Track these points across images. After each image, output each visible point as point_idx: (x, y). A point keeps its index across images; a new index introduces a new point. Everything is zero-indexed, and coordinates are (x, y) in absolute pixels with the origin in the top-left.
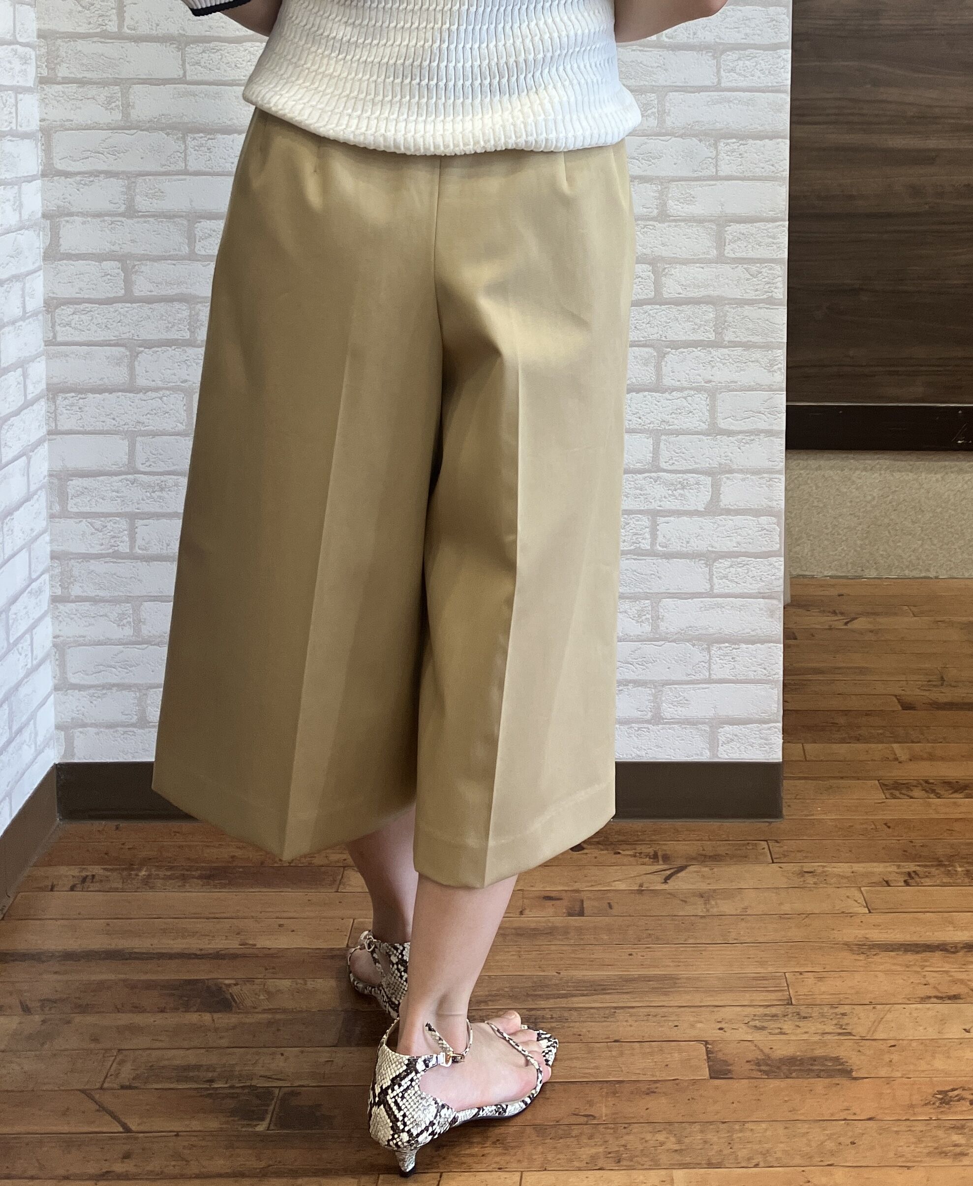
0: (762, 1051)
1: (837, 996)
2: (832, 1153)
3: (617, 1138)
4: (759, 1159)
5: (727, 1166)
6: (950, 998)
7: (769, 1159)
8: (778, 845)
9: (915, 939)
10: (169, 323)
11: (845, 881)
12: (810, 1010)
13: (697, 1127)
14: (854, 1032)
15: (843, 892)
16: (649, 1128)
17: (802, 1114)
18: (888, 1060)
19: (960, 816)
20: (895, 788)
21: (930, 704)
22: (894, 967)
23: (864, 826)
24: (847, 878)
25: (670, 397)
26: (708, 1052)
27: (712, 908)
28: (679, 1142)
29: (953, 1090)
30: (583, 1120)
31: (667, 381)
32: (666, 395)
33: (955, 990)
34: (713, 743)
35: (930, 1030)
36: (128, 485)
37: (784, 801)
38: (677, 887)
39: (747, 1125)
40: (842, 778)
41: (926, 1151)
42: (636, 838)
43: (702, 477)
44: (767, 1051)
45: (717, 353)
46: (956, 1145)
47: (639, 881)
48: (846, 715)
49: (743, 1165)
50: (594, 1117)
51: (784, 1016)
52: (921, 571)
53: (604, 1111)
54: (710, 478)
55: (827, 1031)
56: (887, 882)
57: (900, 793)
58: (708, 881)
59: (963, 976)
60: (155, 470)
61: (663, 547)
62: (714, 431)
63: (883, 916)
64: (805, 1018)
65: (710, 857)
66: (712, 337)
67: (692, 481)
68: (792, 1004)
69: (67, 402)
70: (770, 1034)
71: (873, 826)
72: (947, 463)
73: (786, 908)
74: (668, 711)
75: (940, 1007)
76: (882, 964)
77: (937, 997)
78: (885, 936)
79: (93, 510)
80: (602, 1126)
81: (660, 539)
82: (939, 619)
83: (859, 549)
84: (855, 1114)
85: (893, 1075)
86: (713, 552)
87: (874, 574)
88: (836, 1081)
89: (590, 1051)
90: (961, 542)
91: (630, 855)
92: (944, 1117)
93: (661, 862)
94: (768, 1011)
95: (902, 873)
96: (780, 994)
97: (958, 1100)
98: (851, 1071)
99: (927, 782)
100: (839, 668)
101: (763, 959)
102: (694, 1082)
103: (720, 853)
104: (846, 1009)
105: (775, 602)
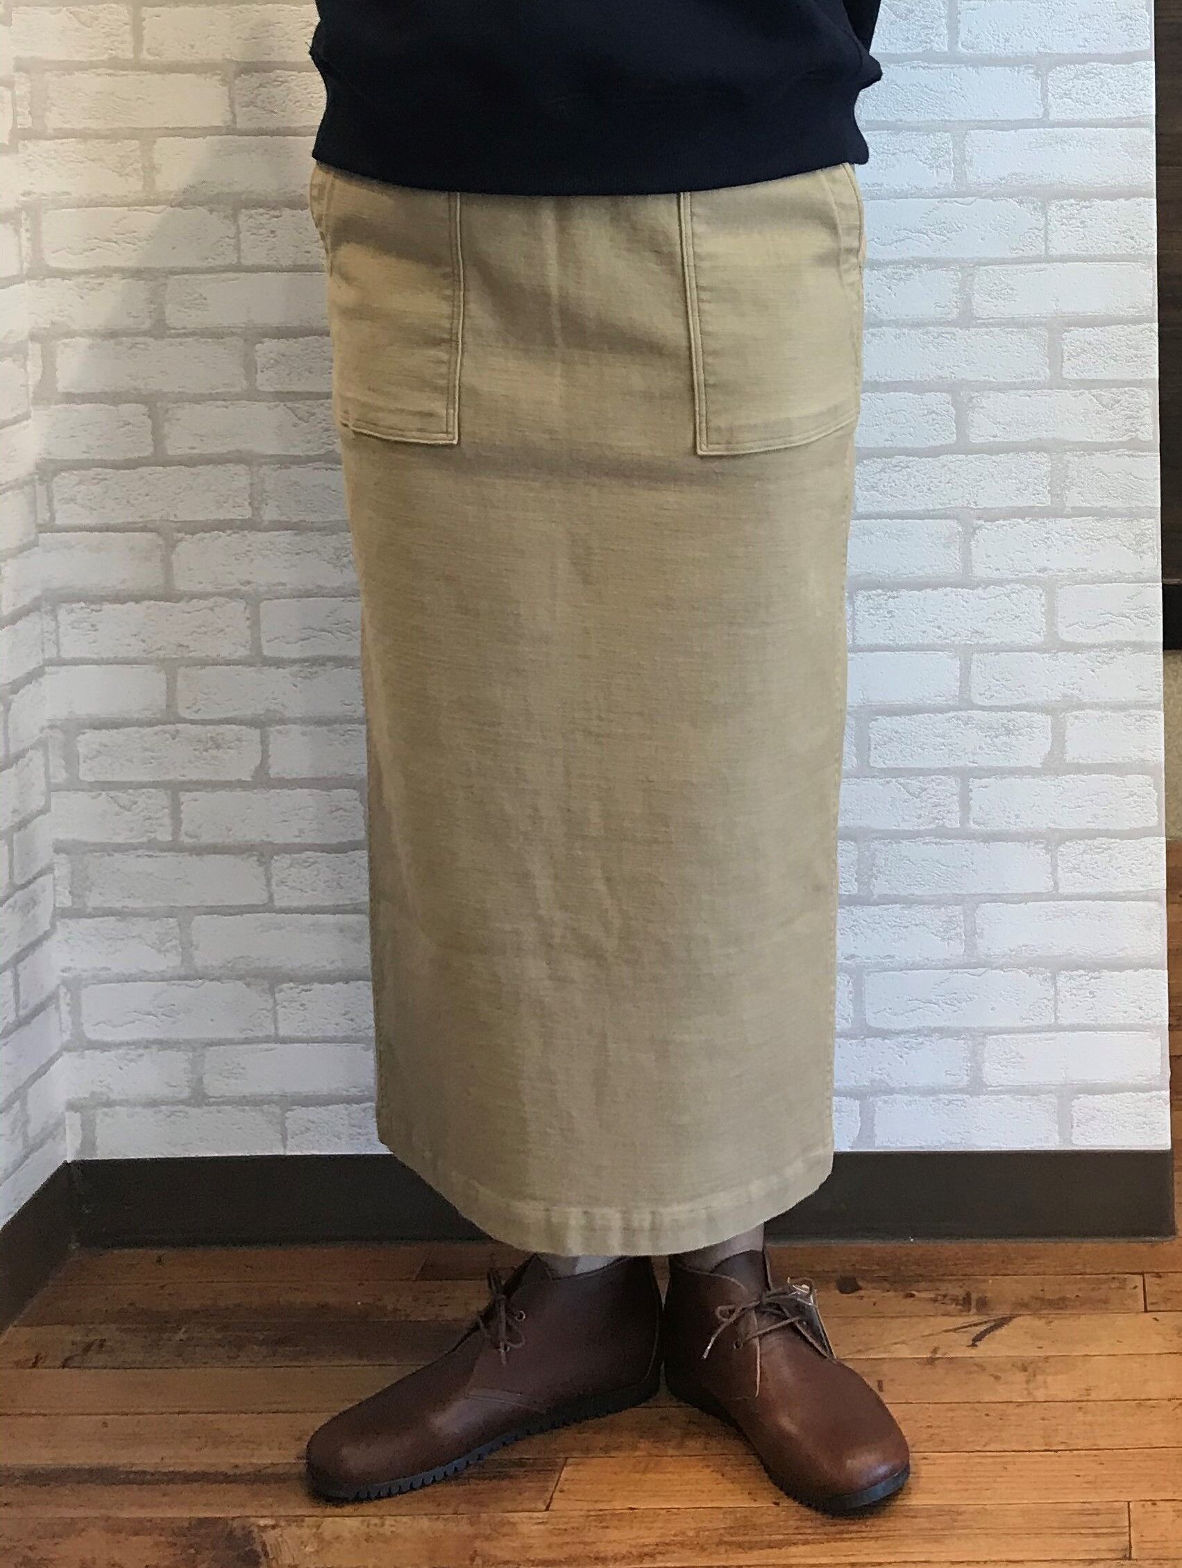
8: (1160, 1281)
25: (984, 596)
27: (1037, 1389)
31: (980, 571)
32: (979, 591)
34: (1065, 1122)
36: (167, 739)
38: (989, 1353)
42: (942, 1271)
43: (1037, 716)
45: (1055, 525)
47: (932, 1343)
54: (1049, 718)
58: (1040, 1343)
60: (206, 717)
61: (979, 824)
62: (1055, 646)
65: (1051, 1302)
66: (1047, 501)
67: (1021, 722)
74: (994, 1074)
79: (116, 778)
81: (975, 813)
86: (1056, 830)
91: (929, 1299)
93: (974, 1312)
103: (1068, 1294)
105: (1152, 905)
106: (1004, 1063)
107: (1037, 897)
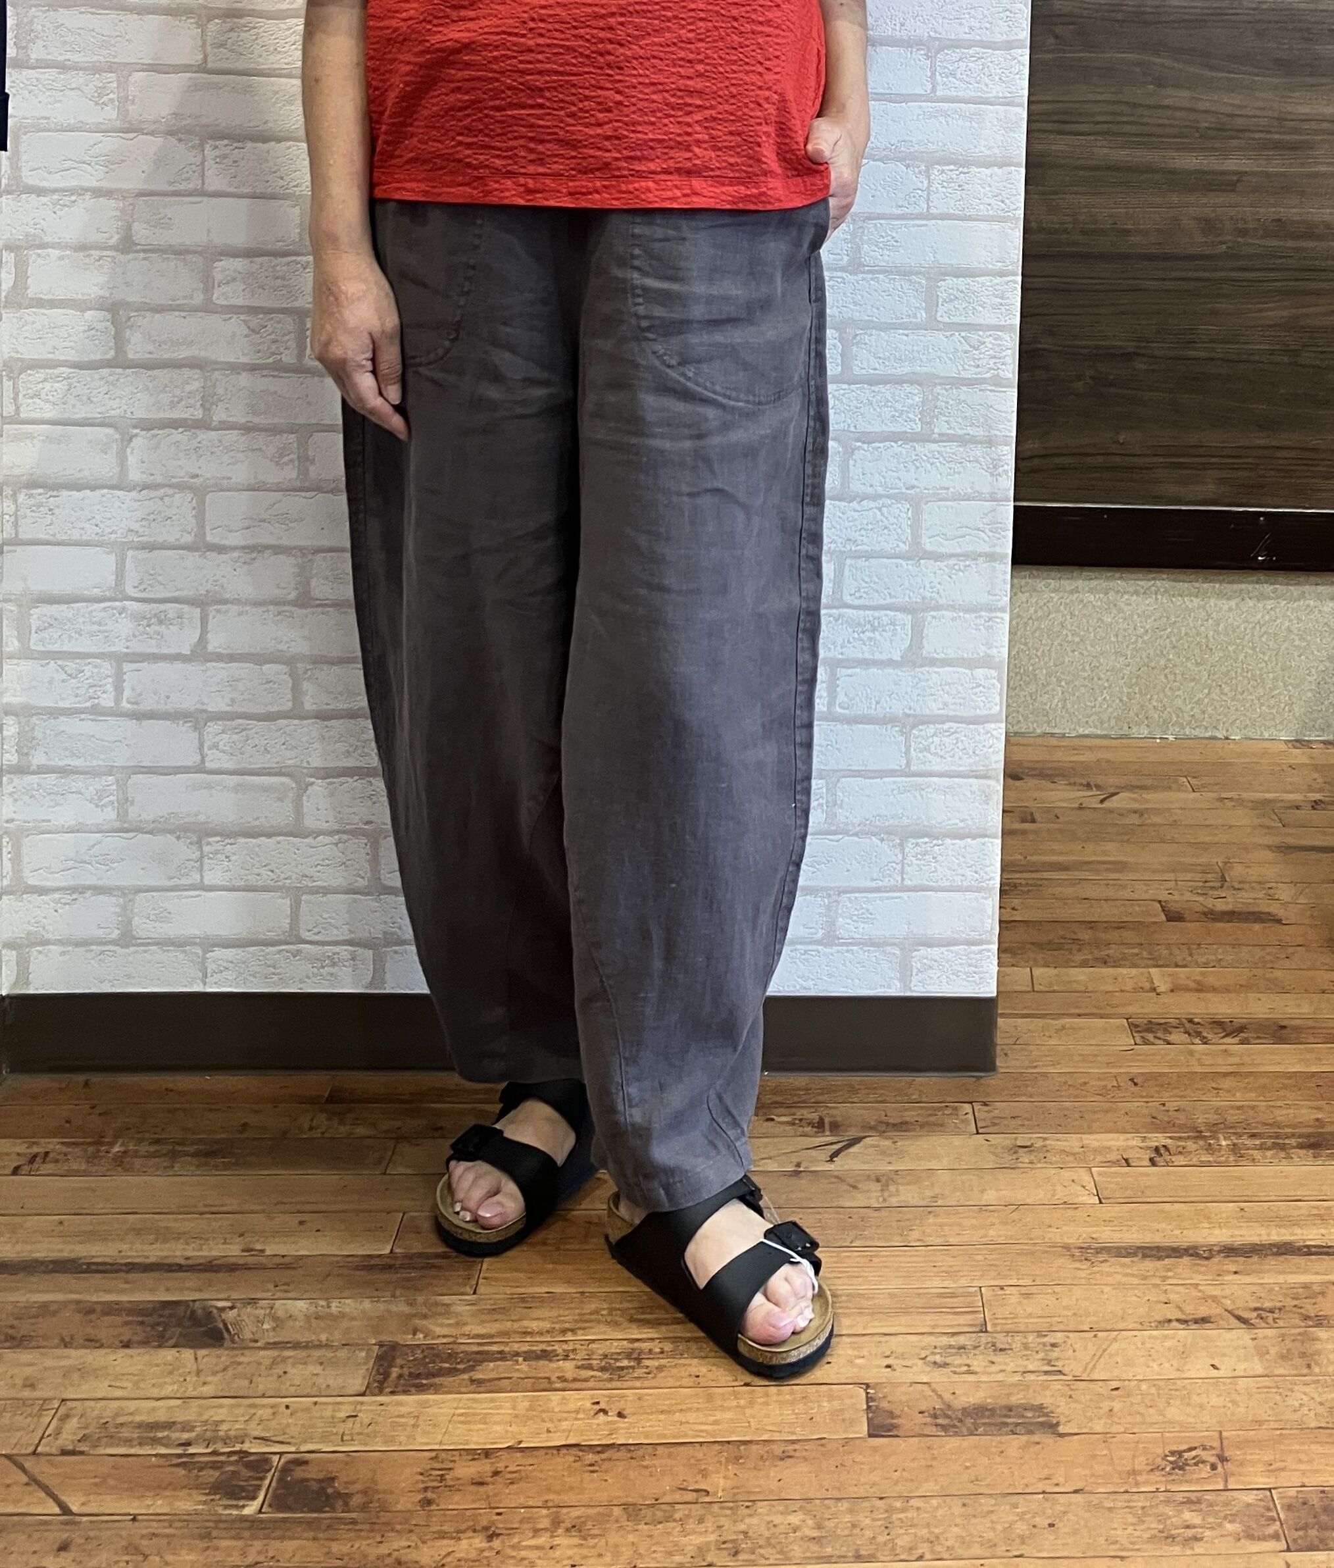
0: (940, 1396)
1: (1049, 1320)
2: (1023, 1540)
3: (735, 1522)
4: (923, 1549)
5: (882, 1558)
6: (1196, 1322)
7: (938, 1548)
8: (987, 1108)
9: (1158, 1239)
10: (174, 396)
11: (1071, 1158)
12: (1009, 1339)
13: (845, 1505)
14: (1066, 1370)
15: (1067, 1175)
16: (780, 1507)
17: (988, 1485)
18: (1107, 1409)
19: (1230, 1069)
20: (1149, 1030)
21: (1205, 914)
22: (1124, 1280)
23: (1104, 1083)
24: (1074, 1154)
25: (858, 508)
26: (869, 1399)
27: (890, 1196)
28: (819, 1527)
29: (1190, 1450)
30: (691, 1497)
31: (856, 487)
32: (855, 504)
33: (1203, 1312)
34: (905, 971)
35: (1167, 1365)
36: (114, 615)
37: (998, 1048)
38: (846, 1167)
39: (913, 1502)
40: (1079, 1015)
41: (1147, 1535)
42: (796, 1099)
43: (899, 615)
44: (947, 1396)
45: (923, 449)
46: (1188, 1527)
47: (795, 1158)
48: (1091, 928)
49: (902, 1557)
50: (707, 1493)
51: (976, 1348)
52: (1206, 728)
53: (722, 1482)
54: (910, 617)
55: (1031, 1368)
56: (1126, 1160)
57: (1155, 1037)
58: (887, 1159)
59: (1216, 1292)
60: (152, 596)
61: (844, 708)
62: (918, 554)
63: (1118, 1208)
64: (1001, 1350)
65: (894, 1125)
66: (917, 428)
67: (885, 620)
68: (986, 1331)
69: (32, 501)
70: (955, 1373)
71: (1115, 1083)
72: (1243, 586)
73: (990, 1196)
74: (846, 926)
75: (1184, 1334)
76: (1109, 1275)
77: (1178, 1320)
78: (1118, 1235)
79: (65, 648)
80: (716, 1506)
81: (841, 698)
82: (1224, 795)
83: (1125, 699)
84: (1057, 1485)
85: (1113, 1430)
86: (909, 716)
87: (1145, 732)
88: (1036, 1438)
89: (710, 1398)
90: (1261, 691)
91: (788, 1123)
92: (1174, 1488)
93: (828, 1133)
94: (953, 1341)
95: (1149, 1148)
96: (970, 1317)
97: (1196, 1464)
98: (1058, 1424)
99: (1191, 1021)
100: (1090, 863)
101: (956, 1268)
102: (848, 1440)
103: (908, 1119)
104: (1058, 1337)
105: (992, 783)
106: (855, 918)
107: (892, 773)
